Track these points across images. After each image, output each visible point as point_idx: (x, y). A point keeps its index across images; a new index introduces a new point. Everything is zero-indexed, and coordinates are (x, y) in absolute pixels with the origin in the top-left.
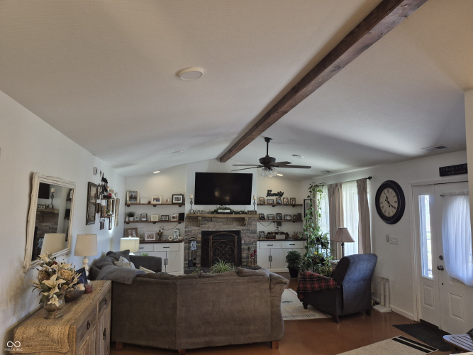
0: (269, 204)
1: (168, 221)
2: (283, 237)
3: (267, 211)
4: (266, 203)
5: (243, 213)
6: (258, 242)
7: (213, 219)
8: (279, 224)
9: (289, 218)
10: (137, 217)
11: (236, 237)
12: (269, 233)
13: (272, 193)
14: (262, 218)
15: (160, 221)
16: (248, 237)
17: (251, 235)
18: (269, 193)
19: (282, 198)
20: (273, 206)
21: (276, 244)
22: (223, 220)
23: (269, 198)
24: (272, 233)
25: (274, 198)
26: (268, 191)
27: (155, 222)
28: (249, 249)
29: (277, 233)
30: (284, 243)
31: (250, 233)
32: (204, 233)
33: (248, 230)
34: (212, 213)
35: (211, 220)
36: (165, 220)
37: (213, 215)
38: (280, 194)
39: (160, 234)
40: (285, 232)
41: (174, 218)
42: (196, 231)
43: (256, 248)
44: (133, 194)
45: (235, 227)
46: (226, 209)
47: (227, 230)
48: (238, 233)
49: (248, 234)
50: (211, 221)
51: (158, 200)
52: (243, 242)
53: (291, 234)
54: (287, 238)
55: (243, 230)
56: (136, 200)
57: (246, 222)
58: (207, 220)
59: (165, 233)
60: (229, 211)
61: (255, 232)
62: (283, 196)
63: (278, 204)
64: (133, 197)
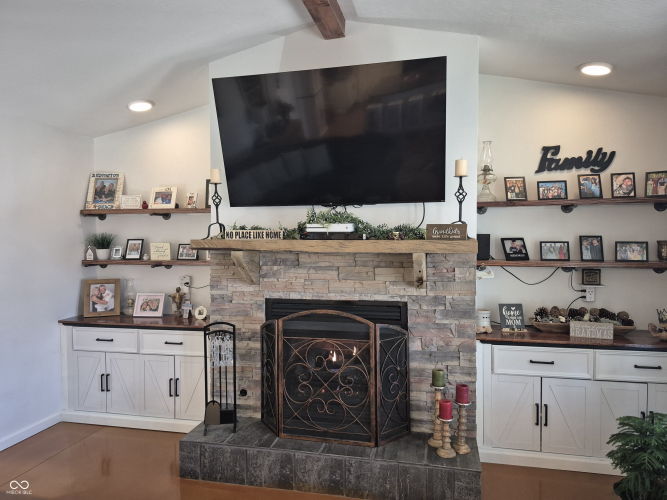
0: (543, 201)
1: (198, 262)
2: (605, 331)
3: (532, 227)
4: (532, 196)
5: (407, 233)
6: (482, 350)
7: (303, 259)
8: (591, 276)
9: (635, 254)
11: (376, 328)
12: (542, 312)
13: (562, 156)
15: (176, 261)
16: (441, 327)
17: (452, 323)
18: (549, 159)
19: (605, 175)
20: (567, 208)
21: (570, 362)
22: (339, 262)
23: (546, 176)
24: (556, 311)
25: (570, 176)
26: (546, 150)
29: (576, 314)
30: (605, 357)
31: (446, 314)
33: (437, 300)
34: (289, 235)
35: (295, 260)
36: (189, 256)
38: (599, 161)
40: (615, 309)
44: (107, 184)
45: (383, 289)
47: (356, 298)
48: (395, 313)
49: (439, 318)
50: (297, 264)
51: (165, 197)
52: (415, 346)
53: (643, 319)
54: (625, 335)
55: (416, 300)
56: (112, 200)
58: (284, 262)
60: (349, 228)
61: (468, 312)
62: (613, 168)
63: (587, 198)
64: (104, 192)
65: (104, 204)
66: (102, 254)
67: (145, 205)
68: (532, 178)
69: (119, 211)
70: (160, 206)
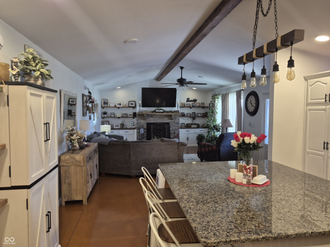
0: (187, 107)
1: (127, 117)
2: (196, 126)
3: (186, 111)
4: (186, 106)
5: (171, 112)
6: (180, 129)
8: (194, 118)
9: (200, 115)
10: (109, 114)
11: (167, 126)
12: (187, 124)
13: (190, 100)
14: (183, 115)
15: (122, 117)
17: (176, 125)
18: (188, 100)
20: (191, 108)
21: (191, 130)
22: (159, 116)
23: (188, 103)
24: (189, 124)
25: (191, 103)
26: (187, 98)
27: (119, 118)
28: (174, 133)
29: (192, 124)
30: (196, 129)
32: (148, 124)
33: (174, 122)
34: (152, 112)
36: (125, 116)
37: (153, 113)
38: (195, 101)
39: (122, 125)
40: (197, 123)
41: (130, 115)
42: (143, 122)
43: (179, 132)
44: (106, 101)
45: (166, 120)
46: (160, 110)
47: (162, 122)
48: (168, 124)
49: (174, 125)
50: (152, 117)
51: (120, 104)
52: (171, 129)
53: (201, 125)
54: (198, 127)
55: (171, 122)
56: (108, 105)
57: (173, 117)
58: (150, 116)
59: (126, 124)
60: (162, 111)
61: (178, 123)
62: (197, 102)
63: (193, 106)
64: (106, 103)
65: (106, 105)
66: (105, 116)
67: (115, 106)
68: (186, 103)
69: (110, 107)
70: (119, 106)
